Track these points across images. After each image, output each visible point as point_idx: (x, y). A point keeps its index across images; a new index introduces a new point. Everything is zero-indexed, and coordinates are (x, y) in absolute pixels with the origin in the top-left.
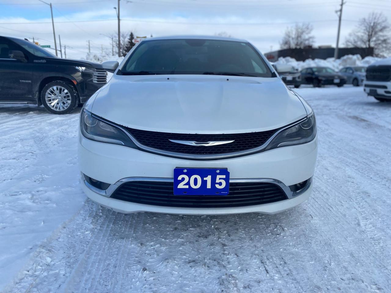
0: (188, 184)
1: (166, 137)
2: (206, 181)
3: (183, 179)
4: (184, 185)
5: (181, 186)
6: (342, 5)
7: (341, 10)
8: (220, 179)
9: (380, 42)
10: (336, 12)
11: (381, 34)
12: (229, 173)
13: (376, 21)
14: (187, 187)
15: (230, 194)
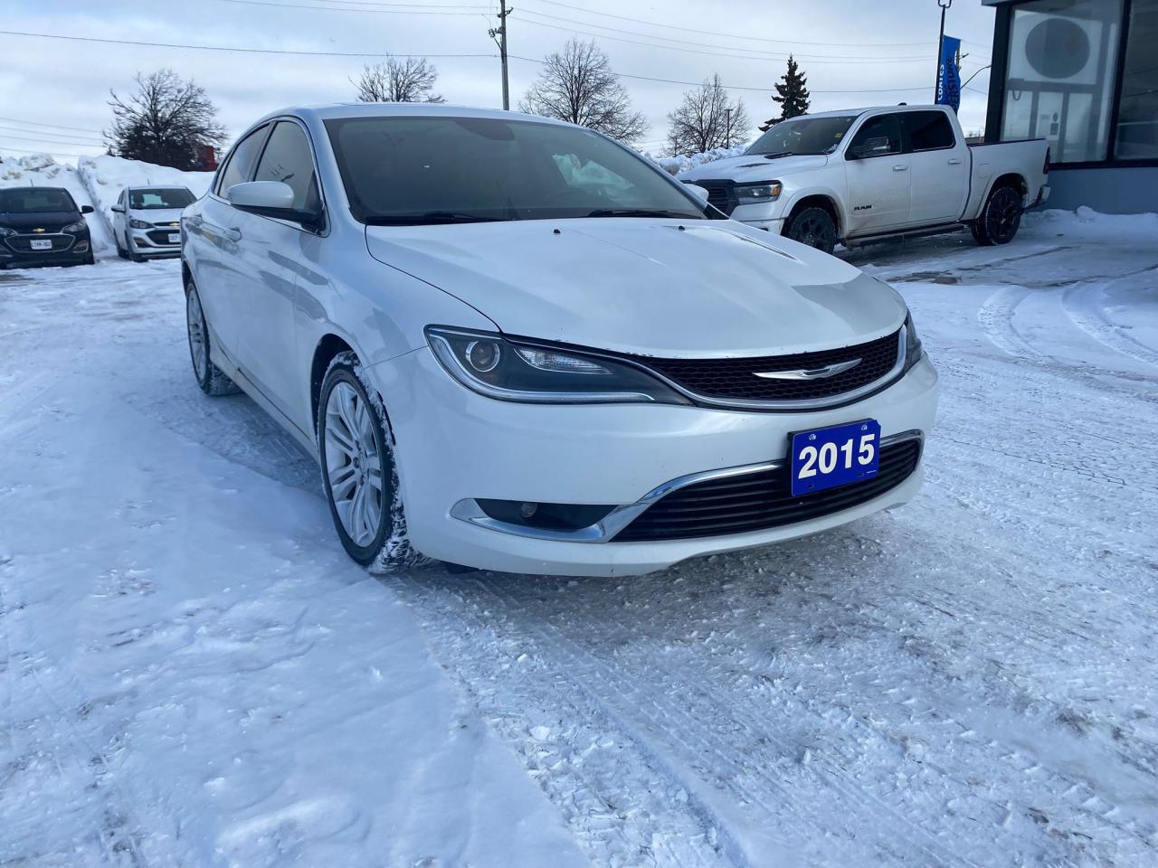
0: (816, 466)
1: (745, 369)
2: (845, 451)
3: (808, 456)
4: (809, 469)
5: (805, 473)
6: (503, 15)
7: (503, 30)
8: (866, 443)
9: (598, 117)
10: (493, 33)
11: (597, 97)
12: (880, 427)
13: (583, 63)
14: (814, 472)
15: (881, 469)
